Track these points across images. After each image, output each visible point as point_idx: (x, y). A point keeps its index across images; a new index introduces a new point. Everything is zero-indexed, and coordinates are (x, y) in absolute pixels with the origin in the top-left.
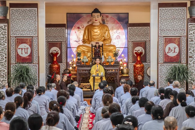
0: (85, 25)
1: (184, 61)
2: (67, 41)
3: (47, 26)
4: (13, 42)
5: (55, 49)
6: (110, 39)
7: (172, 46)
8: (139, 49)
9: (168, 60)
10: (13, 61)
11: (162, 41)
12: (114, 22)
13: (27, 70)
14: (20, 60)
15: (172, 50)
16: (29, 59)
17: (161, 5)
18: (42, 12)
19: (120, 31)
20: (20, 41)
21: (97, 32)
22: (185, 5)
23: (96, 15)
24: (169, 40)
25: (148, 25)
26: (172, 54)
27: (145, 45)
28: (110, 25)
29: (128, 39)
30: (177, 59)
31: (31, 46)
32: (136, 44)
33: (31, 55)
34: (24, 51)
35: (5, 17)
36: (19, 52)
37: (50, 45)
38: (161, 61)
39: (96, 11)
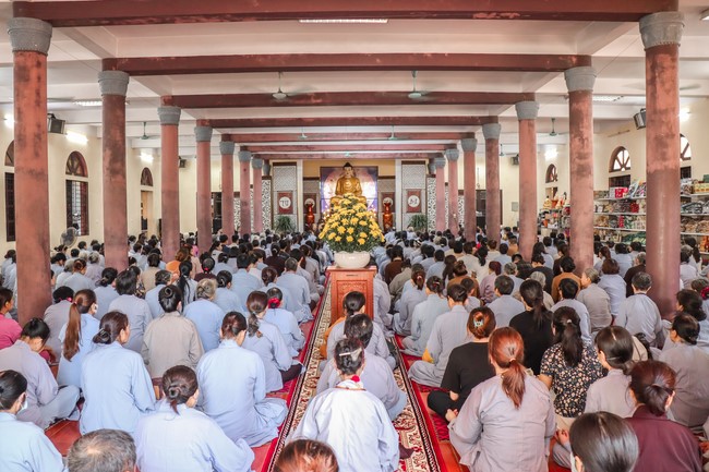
0: (338, 178)
1: (423, 211)
2: (320, 191)
3: (304, 179)
4: (275, 197)
5: (310, 201)
6: (361, 190)
7: (414, 197)
8: (388, 200)
9: (411, 210)
10: (276, 212)
11: (405, 193)
12: (364, 174)
13: (288, 220)
14: (282, 211)
15: (414, 201)
16: (290, 211)
17: (403, 163)
18: (300, 168)
19: (369, 183)
20: (281, 195)
21: (349, 184)
22: (424, 163)
23: (347, 168)
24: (411, 193)
25: (394, 177)
26: (413, 205)
27: (393, 196)
28: (360, 177)
29: (377, 190)
30: (418, 209)
31: (291, 199)
32: (385, 195)
33: (291, 207)
34: (285, 203)
35: (268, 173)
36: (281, 204)
37: (306, 196)
38: (405, 211)
39: (348, 165)
